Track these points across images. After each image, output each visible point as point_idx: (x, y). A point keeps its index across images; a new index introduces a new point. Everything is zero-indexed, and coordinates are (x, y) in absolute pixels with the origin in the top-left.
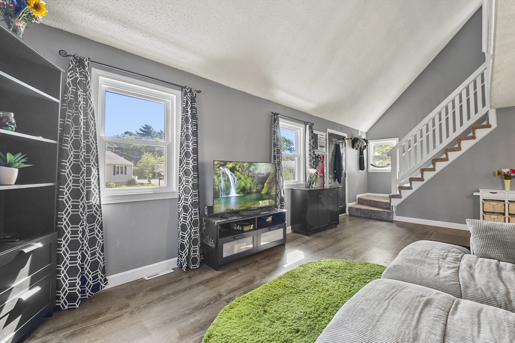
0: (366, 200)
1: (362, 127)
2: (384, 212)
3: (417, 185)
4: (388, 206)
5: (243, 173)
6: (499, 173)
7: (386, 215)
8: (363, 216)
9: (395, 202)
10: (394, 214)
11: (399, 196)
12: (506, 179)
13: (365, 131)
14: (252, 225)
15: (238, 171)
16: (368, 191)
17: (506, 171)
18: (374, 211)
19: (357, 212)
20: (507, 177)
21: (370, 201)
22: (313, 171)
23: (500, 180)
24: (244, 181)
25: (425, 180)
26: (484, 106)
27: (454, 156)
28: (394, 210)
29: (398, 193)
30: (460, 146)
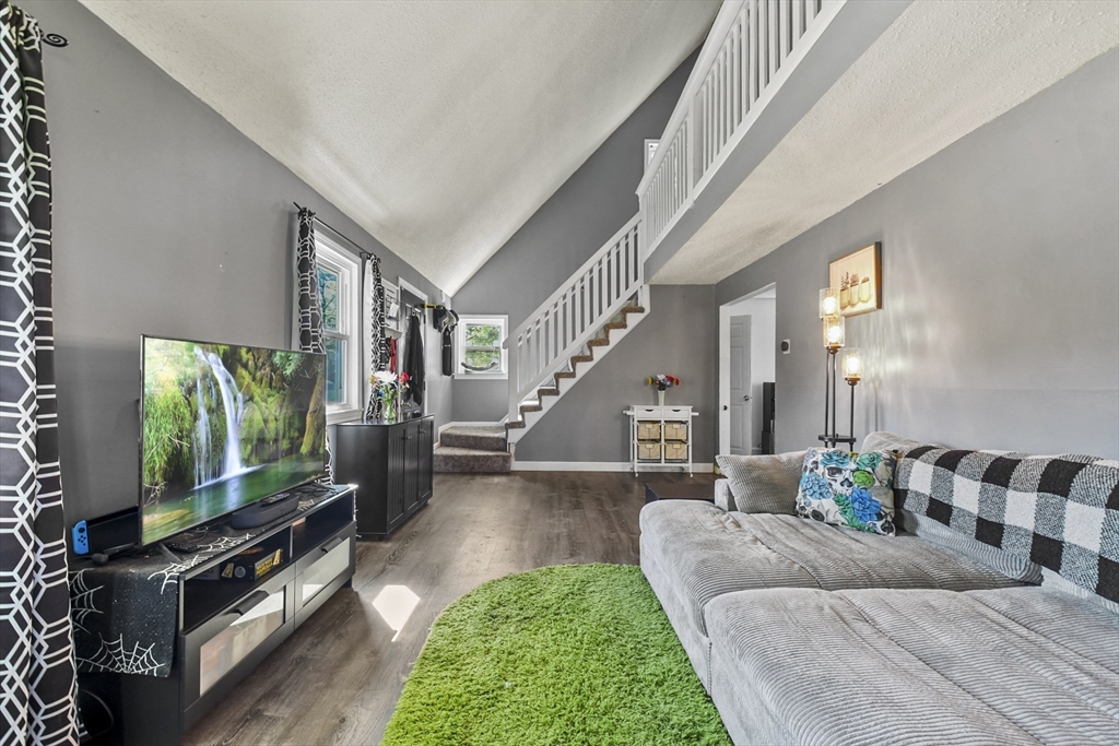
0: (458, 437)
1: (449, 286)
2: (498, 456)
3: (549, 402)
4: (501, 445)
5: (258, 374)
6: (653, 381)
7: (501, 462)
8: (457, 470)
9: (515, 436)
10: (513, 459)
11: (521, 425)
12: (660, 389)
13: (451, 295)
14: (278, 552)
15: (245, 366)
16: (453, 418)
17: (661, 377)
18: (480, 456)
19: (447, 464)
20: (662, 386)
21: (467, 437)
22: (387, 377)
23: (652, 391)
24: (260, 408)
25: (562, 394)
26: (636, 278)
27: (599, 353)
28: (512, 450)
29: (520, 418)
30: (607, 337)
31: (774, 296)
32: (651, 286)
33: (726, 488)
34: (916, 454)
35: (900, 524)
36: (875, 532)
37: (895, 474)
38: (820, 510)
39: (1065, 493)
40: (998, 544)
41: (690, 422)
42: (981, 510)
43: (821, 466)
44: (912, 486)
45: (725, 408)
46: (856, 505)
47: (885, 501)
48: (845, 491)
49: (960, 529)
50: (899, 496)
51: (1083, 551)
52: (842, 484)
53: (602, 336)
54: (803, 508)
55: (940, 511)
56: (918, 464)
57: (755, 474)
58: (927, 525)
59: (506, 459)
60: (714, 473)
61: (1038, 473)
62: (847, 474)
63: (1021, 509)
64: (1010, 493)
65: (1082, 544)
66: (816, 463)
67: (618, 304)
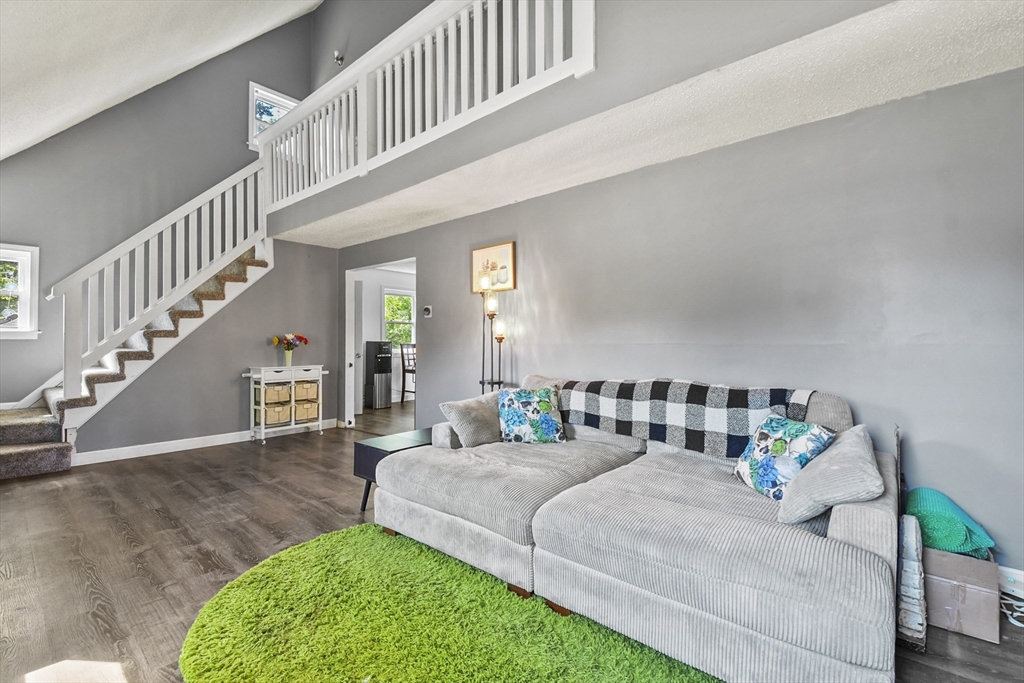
2: (45, 450)
3: (135, 369)
6: (280, 341)
7: (54, 457)
9: (75, 419)
10: (74, 450)
11: (87, 402)
12: (288, 350)
17: (290, 337)
20: (290, 346)
25: (157, 358)
26: (256, 228)
27: (211, 308)
28: (72, 439)
29: (85, 392)
30: (223, 290)
31: (415, 272)
32: (276, 242)
33: (448, 431)
34: (570, 385)
35: (567, 435)
36: (555, 442)
37: (559, 402)
38: (520, 434)
39: (665, 398)
40: (630, 434)
41: (321, 381)
42: (618, 415)
43: (516, 402)
44: (573, 407)
45: (351, 365)
46: (544, 426)
47: (558, 419)
48: (536, 417)
49: (606, 429)
50: (565, 415)
51: (677, 428)
52: (533, 412)
53: (212, 289)
54: (508, 435)
55: (592, 420)
56: (574, 393)
57: (473, 414)
58: (582, 431)
59: (64, 452)
60: (337, 427)
61: (649, 390)
62: (535, 405)
63: (641, 411)
64: (634, 403)
65: (677, 424)
66: (511, 400)
67: (232, 254)
